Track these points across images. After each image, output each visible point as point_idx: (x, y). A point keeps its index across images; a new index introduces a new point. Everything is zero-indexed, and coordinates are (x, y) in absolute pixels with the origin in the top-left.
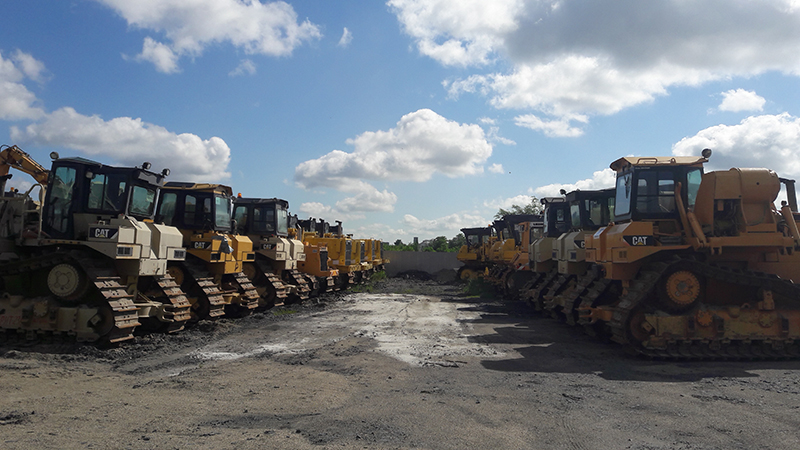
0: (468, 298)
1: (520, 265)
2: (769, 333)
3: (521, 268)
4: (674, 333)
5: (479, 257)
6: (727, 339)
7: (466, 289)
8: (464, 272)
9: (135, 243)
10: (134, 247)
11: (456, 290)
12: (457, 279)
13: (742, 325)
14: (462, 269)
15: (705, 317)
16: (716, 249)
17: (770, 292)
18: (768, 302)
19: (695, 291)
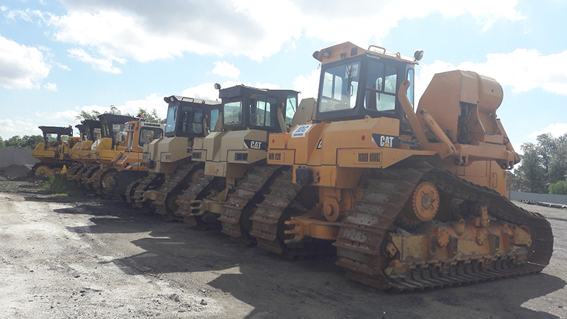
0: (53, 196)
1: (128, 164)
2: (484, 252)
3: (129, 167)
4: (416, 255)
5: (57, 155)
7: (47, 186)
8: (39, 170)
11: (34, 187)
12: (31, 176)
13: (465, 244)
14: (37, 166)
15: (444, 237)
16: (464, 158)
17: (486, 209)
18: (486, 218)
19: (435, 206)
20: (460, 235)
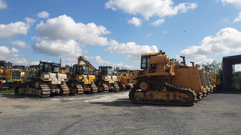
2: (165, 98)
4: (142, 97)
6: (154, 99)
9: (50, 78)
10: (49, 78)
13: (158, 96)
15: (148, 93)
16: (149, 76)
17: (165, 87)
18: (165, 90)
19: (146, 87)
20: (157, 94)
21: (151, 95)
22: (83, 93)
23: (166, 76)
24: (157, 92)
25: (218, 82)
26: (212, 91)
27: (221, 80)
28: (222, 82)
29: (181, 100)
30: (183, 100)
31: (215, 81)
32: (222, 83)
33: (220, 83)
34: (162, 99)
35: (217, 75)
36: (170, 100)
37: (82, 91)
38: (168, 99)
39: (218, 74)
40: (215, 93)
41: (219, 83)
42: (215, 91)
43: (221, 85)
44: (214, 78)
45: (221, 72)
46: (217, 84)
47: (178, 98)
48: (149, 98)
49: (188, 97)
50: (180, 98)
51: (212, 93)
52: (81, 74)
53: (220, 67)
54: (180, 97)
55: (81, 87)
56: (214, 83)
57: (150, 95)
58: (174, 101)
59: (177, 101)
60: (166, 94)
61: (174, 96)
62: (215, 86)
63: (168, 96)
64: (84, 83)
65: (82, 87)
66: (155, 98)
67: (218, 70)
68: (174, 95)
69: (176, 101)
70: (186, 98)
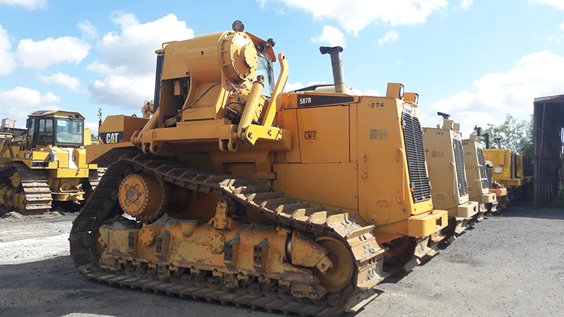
4: (122, 250)
6: (173, 265)
13: (192, 247)
15: (146, 235)
16: (148, 145)
17: (224, 205)
18: (220, 217)
19: (142, 199)
20: (187, 236)
21: (159, 243)
22: (51, 210)
23: (221, 144)
24: (186, 226)
25: (516, 177)
26: (494, 210)
27: (527, 172)
28: (529, 177)
29: (290, 279)
30: (300, 279)
31: (506, 174)
32: (529, 181)
33: (524, 181)
34: (206, 268)
35: (514, 157)
36: (239, 277)
37: (47, 202)
38: (231, 267)
39: (518, 154)
40: (505, 215)
41: (519, 180)
42: (505, 207)
43: (526, 187)
44: (502, 166)
45: (526, 149)
46: (513, 184)
47: (278, 267)
48: (151, 257)
49: (328, 264)
50: (288, 268)
51: (495, 214)
52: (49, 143)
53: (524, 135)
54: (288, 259)
55: (42, 190)
56: (501, 181)
57: (153, 242)
58: (260, 279)
59: (275, 283)
60: (223, 238)
61: (260, 254)
62: (504, 191)
63: (229, 251)
64: (56, 174)
65: (48, 189)
66: (175, 260)
67: (518, 141)
68: (257, 249)
69: (267, 280)
70: (314, 270)
